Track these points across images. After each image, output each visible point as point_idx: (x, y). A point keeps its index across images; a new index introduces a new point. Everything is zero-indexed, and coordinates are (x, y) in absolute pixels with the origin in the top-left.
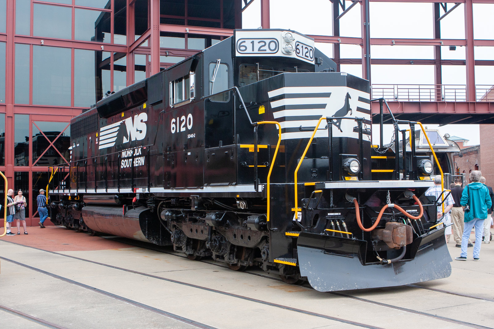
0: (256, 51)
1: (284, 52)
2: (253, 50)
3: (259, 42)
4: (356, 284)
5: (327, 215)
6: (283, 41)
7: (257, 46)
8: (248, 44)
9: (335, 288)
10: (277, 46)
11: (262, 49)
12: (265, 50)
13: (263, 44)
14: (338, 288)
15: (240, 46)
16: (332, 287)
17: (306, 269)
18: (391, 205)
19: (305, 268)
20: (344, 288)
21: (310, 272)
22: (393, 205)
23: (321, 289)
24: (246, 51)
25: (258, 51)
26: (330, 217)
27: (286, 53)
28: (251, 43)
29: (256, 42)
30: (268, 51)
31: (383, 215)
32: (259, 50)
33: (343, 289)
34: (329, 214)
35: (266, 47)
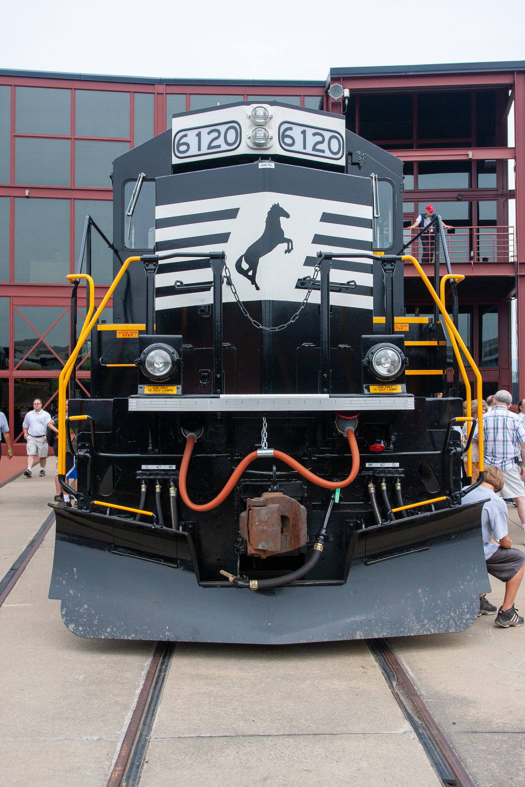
0: (204, 149)
1: (252, 146)
2: (199, 149)
3: (209, 133)
4: (168, 630)
5: (140, 469)
6: (248, 122)
7: (206, 139)
8: (191, 139)
9: (116, 633)
10: (239, 135)
11: (213, 144)
12: (219, 146)
13: (215, 134)
14: (122, 634)
15: (179, 145)
16: (109, 630)
17: (64, 582)
18: (265, 451)
19: (62, 580)
20: (136, 635)
21: (71, 591)
22: (271, 452)
23: (83, 630)
24: (187, 153)
25: (208, 149)
26: (145, 474)
27: (255, 147)
28: (197, 135)
29: (204, 132)
30: (224, 147)
31: (244, 475)
32: (209, 147)
33: (133, 635)
34: (144, 467)
35: (221, 141)
